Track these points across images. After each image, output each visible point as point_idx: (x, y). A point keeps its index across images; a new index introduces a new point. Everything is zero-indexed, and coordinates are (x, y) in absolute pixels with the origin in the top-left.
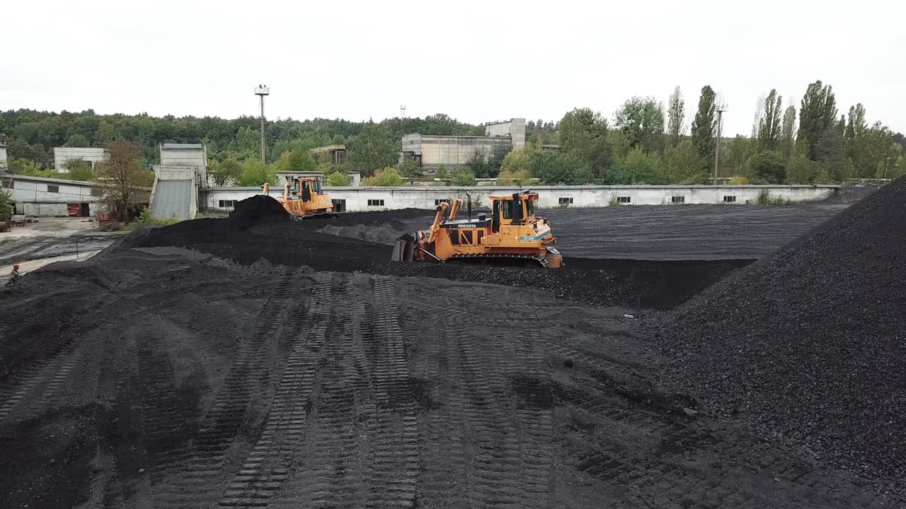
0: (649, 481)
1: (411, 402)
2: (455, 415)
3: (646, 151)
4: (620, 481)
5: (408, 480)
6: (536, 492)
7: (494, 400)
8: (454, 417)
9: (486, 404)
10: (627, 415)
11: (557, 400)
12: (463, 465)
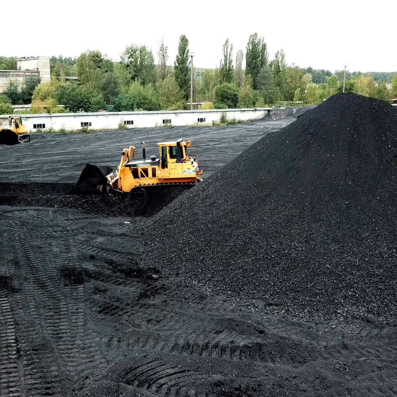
0: (133, 313)
1: (3, 290)
2: (29, 294)
3: (143, 83)
4: (119, 316)
5: (10, 331)
6: (78, 326)
7: (51, 283)
8: (29, 296)
9: (47, 286)
10: (123, 282)
11: (86, 279)
12: (39, 319)
